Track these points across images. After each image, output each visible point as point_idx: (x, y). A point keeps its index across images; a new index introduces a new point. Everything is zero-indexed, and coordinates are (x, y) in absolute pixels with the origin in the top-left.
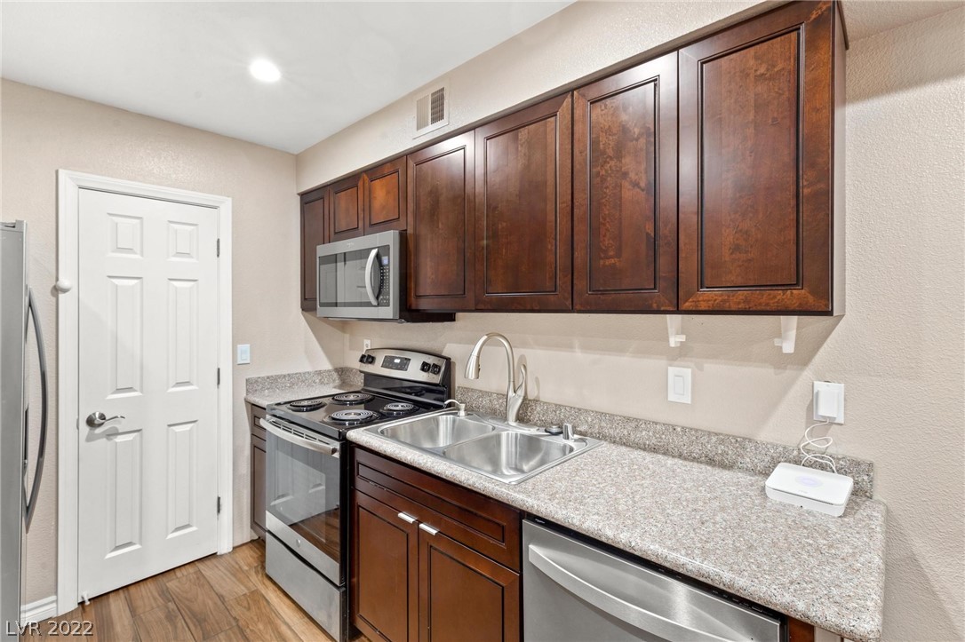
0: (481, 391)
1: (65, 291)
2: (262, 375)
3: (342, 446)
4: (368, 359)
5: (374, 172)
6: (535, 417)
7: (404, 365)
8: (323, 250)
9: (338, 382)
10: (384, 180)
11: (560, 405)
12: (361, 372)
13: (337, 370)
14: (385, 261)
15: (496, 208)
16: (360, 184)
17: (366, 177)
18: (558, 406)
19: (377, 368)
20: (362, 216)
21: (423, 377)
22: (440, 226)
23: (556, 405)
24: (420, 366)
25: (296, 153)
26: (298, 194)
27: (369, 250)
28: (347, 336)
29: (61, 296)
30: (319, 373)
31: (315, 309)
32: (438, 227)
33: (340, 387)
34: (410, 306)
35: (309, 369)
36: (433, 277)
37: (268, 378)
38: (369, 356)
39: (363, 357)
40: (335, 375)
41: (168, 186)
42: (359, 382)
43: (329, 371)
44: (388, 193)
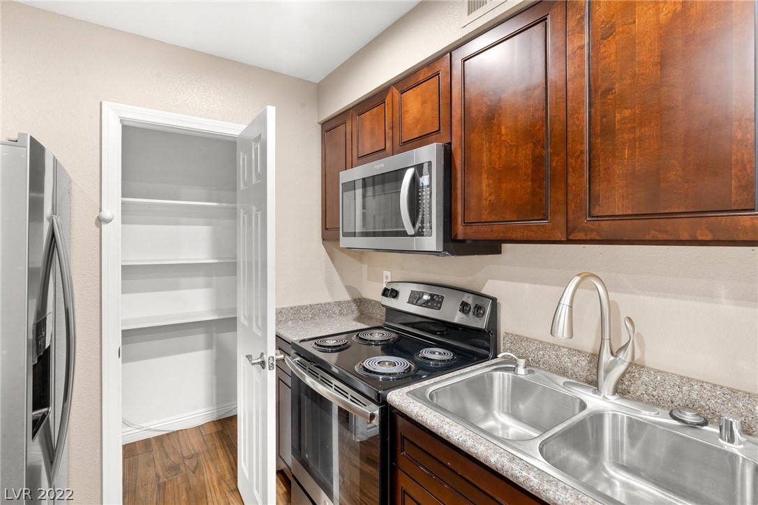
0: (541, 342)
1: (107, 221)
2: (285, 306)
3: (382, 411)
4: (391, 293)
5: (406, 82)
6: (638, 388)
7: (435, 302)
8: (346, 176)
9: (356, 314)
10: (418, 89)
11: (689, 379)
12: (383, 306)
13: (355, 301)
14: (424, 180)
15: (609, 90)
16: (388, 100)
17: (395, 90)
18: (686, 380)
19: (402, 304)
20: (391, 134)
21: (458, 318)
22: (503, 131)
23: (682, 378)
24: (458, 307)
25: (317, 80)
26: (319, 123)
27: (404, 170)
28: (365, 266)
29: (104, 226)
30: (339, 304)
31: (338, 239)
32: (499, 133)
33: (359, 319)
34: (456, 235)
35: (329, 300)
36: (493, 198)
37: (291, 308)
38: (393, 290)
39: (386, 290)
40: (354, 306)
41: (200, 116)
42: (380, 317)
43: (348, 302)
44: (424, 102)
